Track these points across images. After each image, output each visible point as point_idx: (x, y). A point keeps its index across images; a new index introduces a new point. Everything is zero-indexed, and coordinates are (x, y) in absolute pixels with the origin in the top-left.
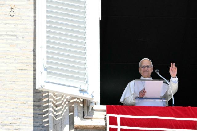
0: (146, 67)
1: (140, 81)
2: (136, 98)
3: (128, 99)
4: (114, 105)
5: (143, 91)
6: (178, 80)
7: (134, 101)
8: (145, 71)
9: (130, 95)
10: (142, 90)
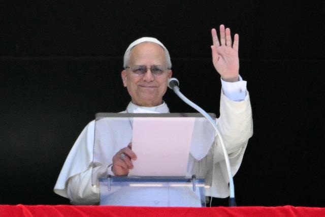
0: (149, 71)
1: (126, 119)
2: (101, 179)
3: (76, 179)
4: (24, 204)
5: (127, 155)
6: (249, 88)
7: (95, 189)
8: (146, 84)
9: (85, 168)
10: (123, 151)
